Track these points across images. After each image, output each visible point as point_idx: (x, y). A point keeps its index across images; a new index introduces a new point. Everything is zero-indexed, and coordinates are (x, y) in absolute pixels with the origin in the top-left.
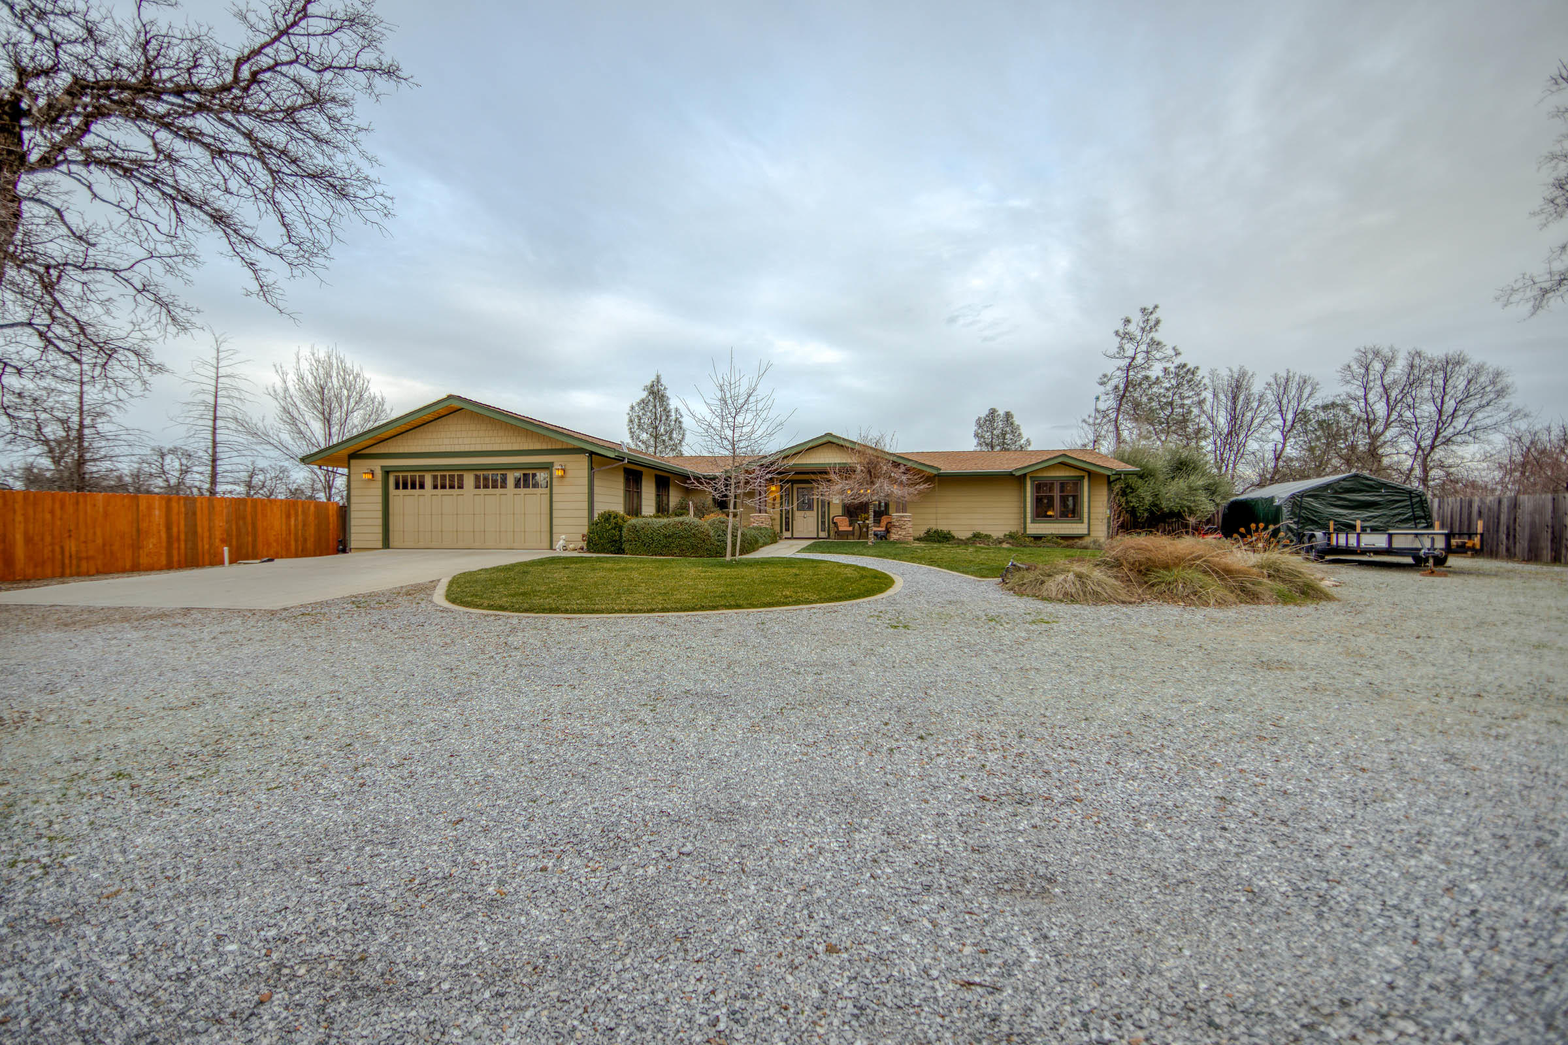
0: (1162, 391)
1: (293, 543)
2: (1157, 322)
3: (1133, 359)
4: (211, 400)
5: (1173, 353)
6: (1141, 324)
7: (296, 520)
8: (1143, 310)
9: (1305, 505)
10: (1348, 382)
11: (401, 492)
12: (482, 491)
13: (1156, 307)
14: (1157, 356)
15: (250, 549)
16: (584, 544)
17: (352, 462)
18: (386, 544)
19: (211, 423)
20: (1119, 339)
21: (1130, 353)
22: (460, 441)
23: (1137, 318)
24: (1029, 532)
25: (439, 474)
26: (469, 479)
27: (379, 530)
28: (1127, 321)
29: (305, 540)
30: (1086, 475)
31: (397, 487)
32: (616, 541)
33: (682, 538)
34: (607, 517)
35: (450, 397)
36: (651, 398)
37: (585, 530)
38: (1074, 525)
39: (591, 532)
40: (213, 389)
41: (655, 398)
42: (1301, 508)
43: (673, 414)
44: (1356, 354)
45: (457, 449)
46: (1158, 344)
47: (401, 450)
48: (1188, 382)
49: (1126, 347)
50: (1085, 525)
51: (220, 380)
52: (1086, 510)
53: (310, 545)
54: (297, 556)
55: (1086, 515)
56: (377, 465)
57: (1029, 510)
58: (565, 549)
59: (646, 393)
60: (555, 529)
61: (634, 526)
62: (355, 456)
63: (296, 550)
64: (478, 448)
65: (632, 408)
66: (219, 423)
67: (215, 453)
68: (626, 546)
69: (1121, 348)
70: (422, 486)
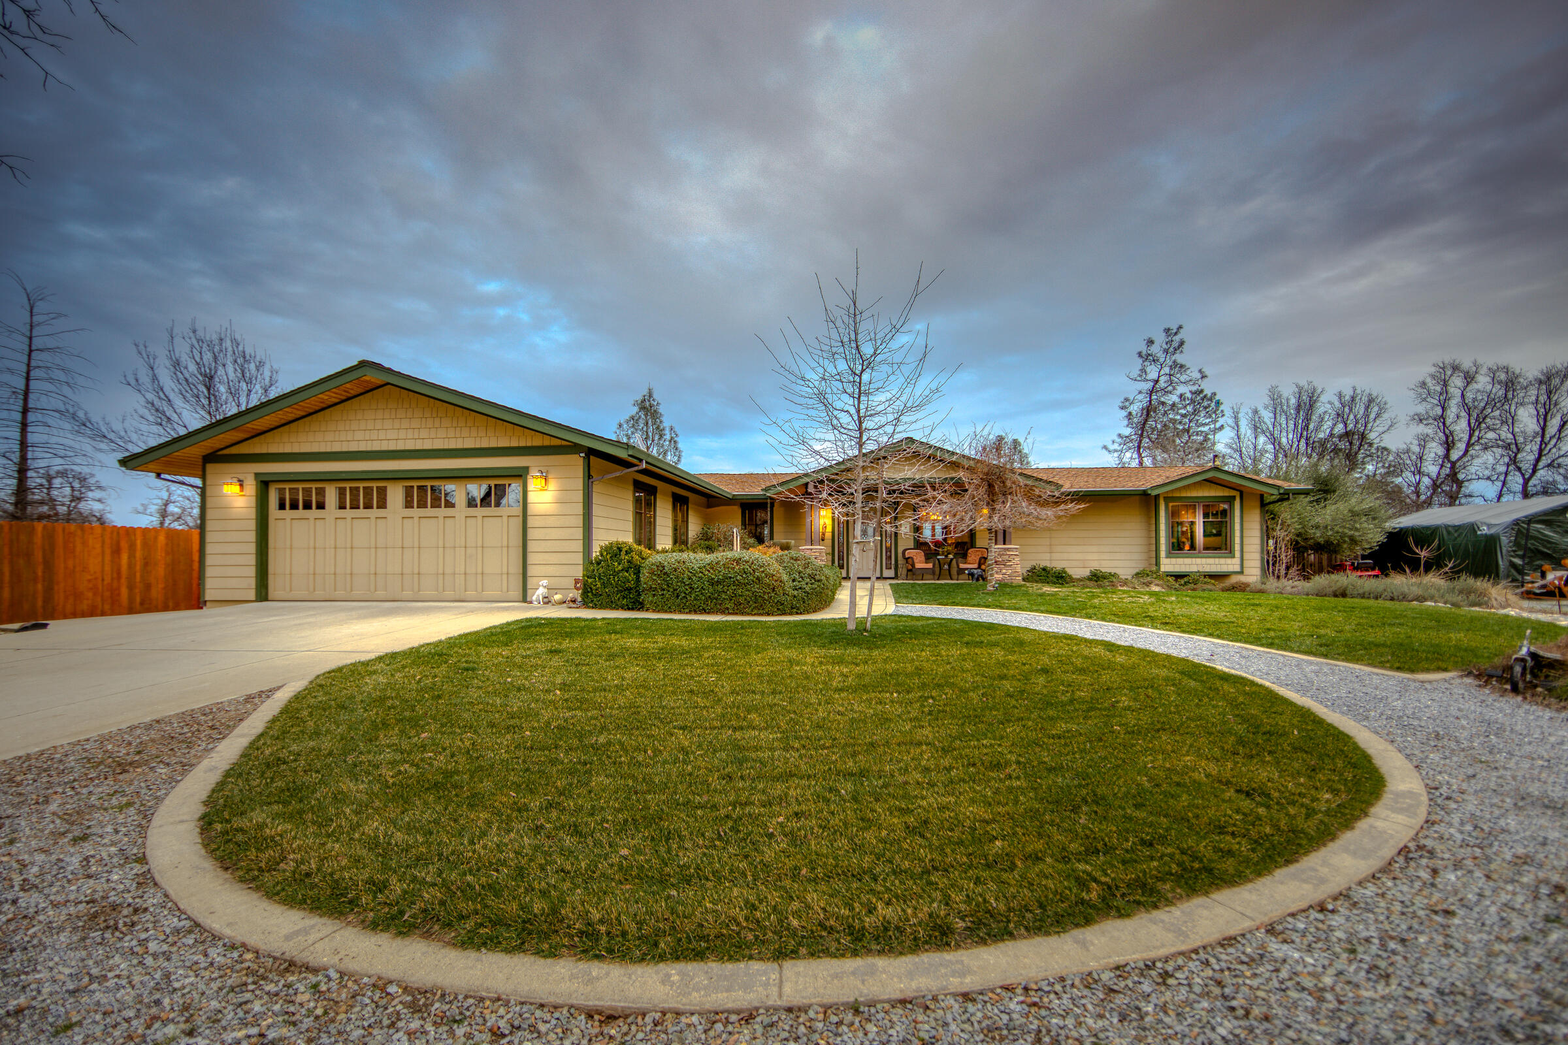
0: (1178, 417)
1: (124, 591)
2: (1182, 343)
3: (1157, 381)
4: (21, 384)
5: (1199, 376)
6: (1165, 346)
7: (132, 556)
8: (1167, 330)
9: (1533, 533)
10: (1424, 400)
11: (288, 513)
12: (416, 512)
13: (1180, 327)
14: (1182, 379)
15: (40, 603)
16: (577, 594)
17: (209, 467)
18: (263, 593)
19: (18, 417)
20: (1140, 361)
21: (1153, 375)
22: (382, 435)
23: (1160, 339)
24: (1163, 569)
25: (348, 485)
26: (396, 494)
27: (252, 572)
28: (1150, 342)
29: (148, 587)
30: (1237, 494)
31: (282, 507)
32: (629, 589)
33: (739, 584)
34: (615, 551)
35: (363, 364)
36: (642, 414)
37: (579, 572)
38: (1222, 561)
39: (589, 575)
40: (24, 368)
41: (646, 415)
42: (1528, 537)
43: (667, 432)
44: (1433, 370)
45: (376, 446)
46: (1182, 366)
47: (287, 449)
48: (1205, 408)
49: (1148, 370)
50: (1237, 561)
51: (34, 354)
52: (1237, 540)
53: (157, 593)
54: (131, 611)
55: (1237, 547)
56: (249, 471)
57: (1163, 540)
58: (547, 601)
59: (636, 409)
60: (531, 571)
61: (661, 566)
62: (214, 457)
63: (131, 600)
64: (410, 445)
65: (620, 425)
66: (31, 417)
67: (24, 458)
68: (647, 598)
69: (1143, 371)
70: (321, 506)
